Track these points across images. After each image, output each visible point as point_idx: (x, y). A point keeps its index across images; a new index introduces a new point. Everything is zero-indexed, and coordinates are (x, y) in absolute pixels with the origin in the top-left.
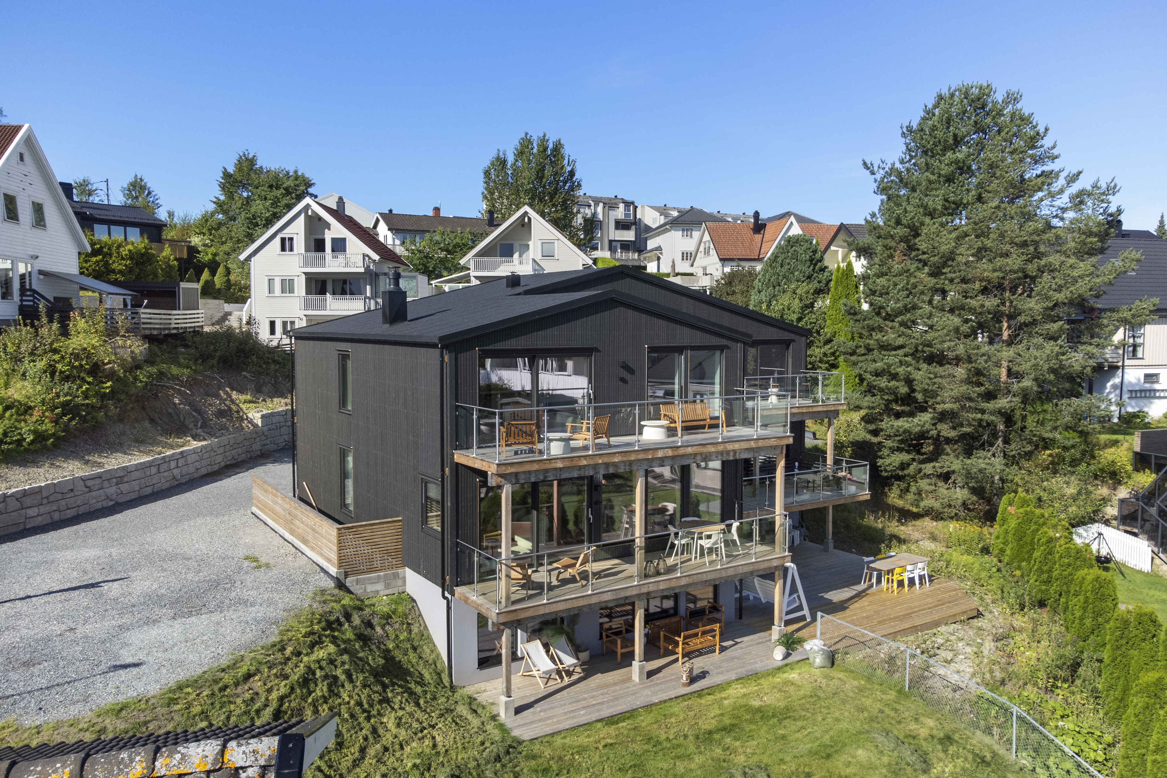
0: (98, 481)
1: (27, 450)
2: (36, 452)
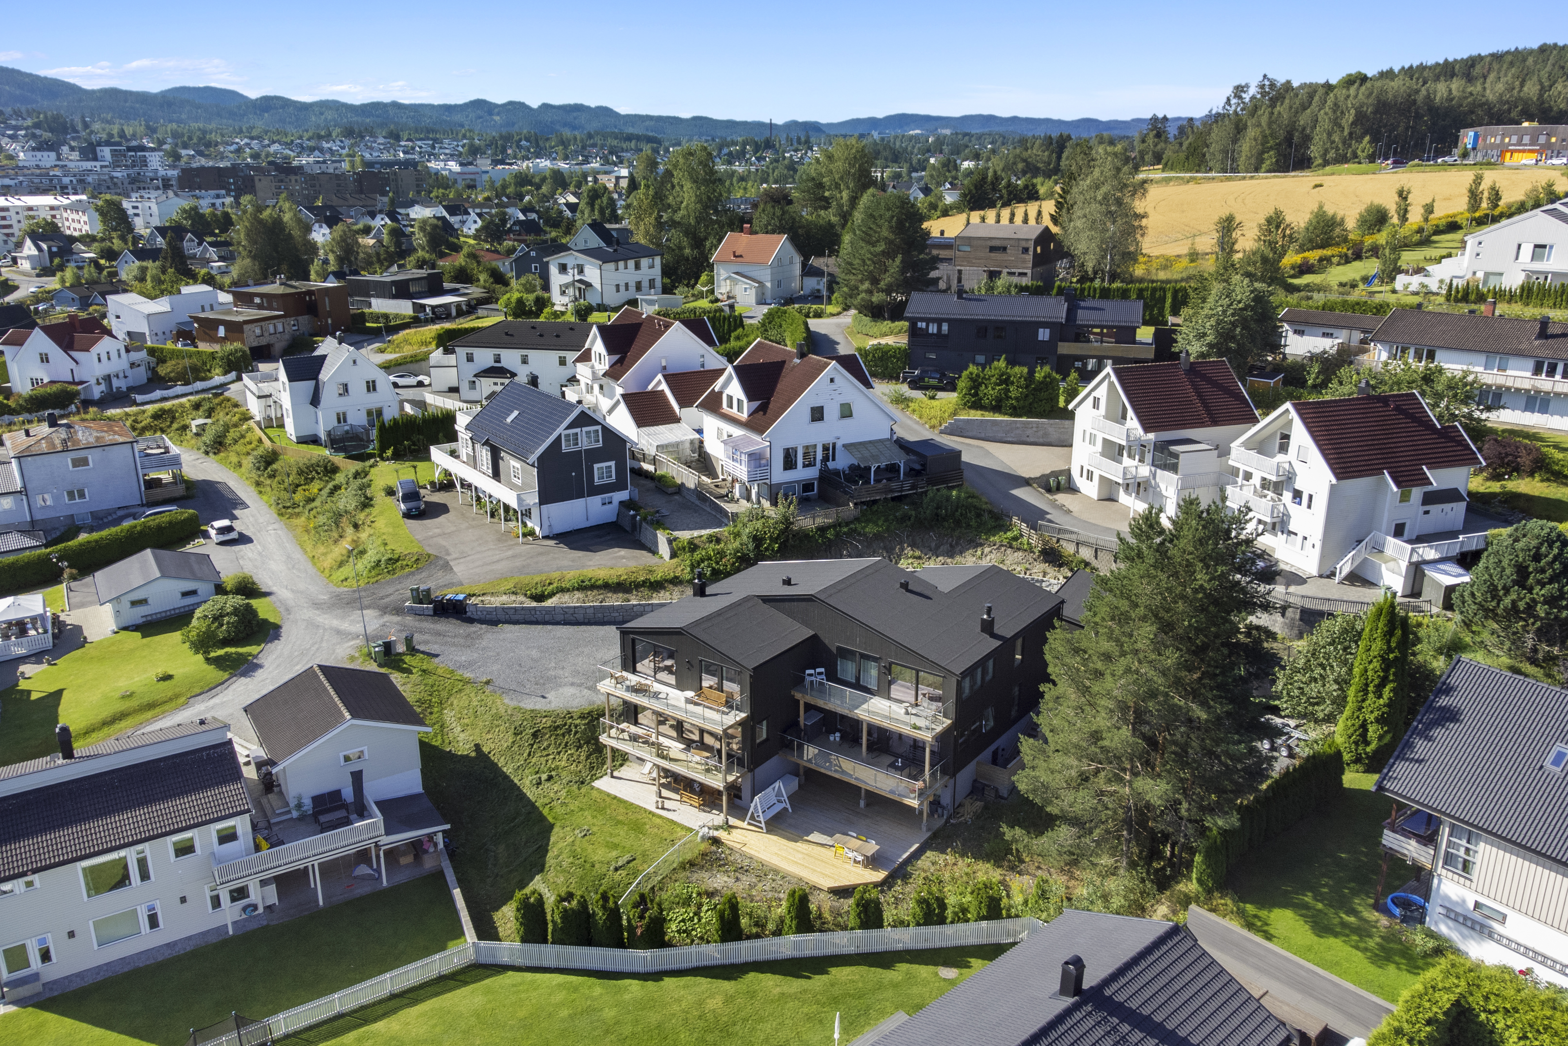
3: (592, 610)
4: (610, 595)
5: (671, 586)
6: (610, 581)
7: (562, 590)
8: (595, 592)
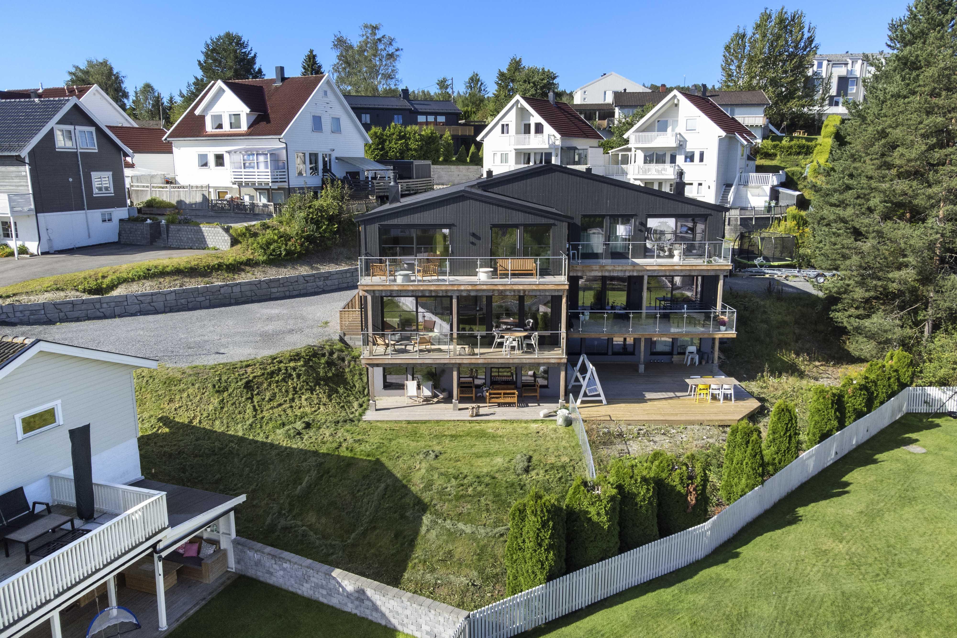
0: (313, 278)
1: (282, 259)
2: (287, 260)
3: (173, 296)
4: (186, 280)
5: (248, 268)
6: (182, 267)
7: (125, 281)
8: (168, 279)
